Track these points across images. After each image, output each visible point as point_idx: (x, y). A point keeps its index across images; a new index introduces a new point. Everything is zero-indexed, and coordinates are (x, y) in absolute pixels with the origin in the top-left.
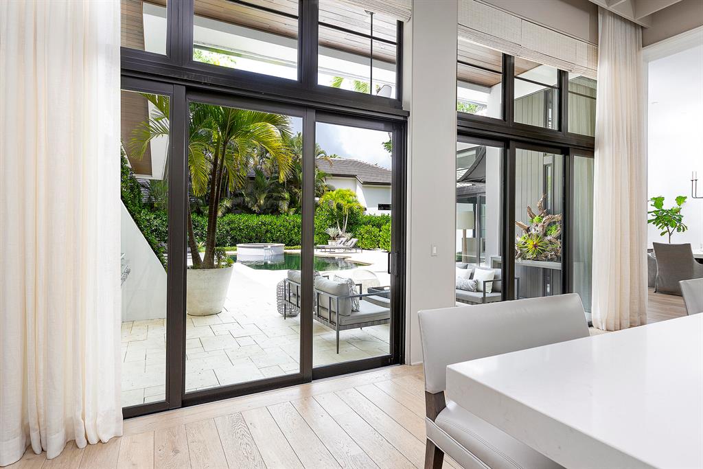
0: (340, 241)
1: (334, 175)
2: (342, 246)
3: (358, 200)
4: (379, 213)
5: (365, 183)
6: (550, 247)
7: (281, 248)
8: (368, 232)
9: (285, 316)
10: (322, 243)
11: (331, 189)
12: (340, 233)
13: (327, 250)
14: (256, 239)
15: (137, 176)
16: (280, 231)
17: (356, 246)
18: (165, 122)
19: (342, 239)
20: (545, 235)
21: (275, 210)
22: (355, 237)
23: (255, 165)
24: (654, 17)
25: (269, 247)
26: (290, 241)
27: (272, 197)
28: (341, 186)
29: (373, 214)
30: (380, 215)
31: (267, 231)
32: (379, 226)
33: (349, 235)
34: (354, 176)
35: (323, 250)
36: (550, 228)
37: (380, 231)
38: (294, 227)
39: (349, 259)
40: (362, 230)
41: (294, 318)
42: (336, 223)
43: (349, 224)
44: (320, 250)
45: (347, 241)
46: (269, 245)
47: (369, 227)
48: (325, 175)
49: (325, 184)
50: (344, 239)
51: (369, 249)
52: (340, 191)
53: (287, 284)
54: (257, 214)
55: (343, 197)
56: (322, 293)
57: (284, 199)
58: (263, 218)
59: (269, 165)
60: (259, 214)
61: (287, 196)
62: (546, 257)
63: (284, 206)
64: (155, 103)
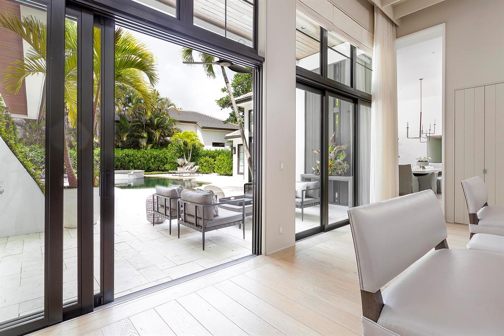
0: (186, 168)
1: (181, 121)
2: (187, 171)
3: (199, 139)
4: (214, 149)
5: (203, 128)
6: (339, 167)
7: (142, 173)
8: (206, 161)
9: (154, 224)
10: (173, 170)
11: (179, 131)
12: (186, 162)
13: (177, 174)
14: (121, 167)
15: (13, 115)
16: (140, 161)
17: (197, 172)
18: (41, 61)
19: (187, 166)
20: (336, 159)
21: (137, 146)
22: (197, 165)
23: (120, 111)
24: (403, 19)
25: (132, 173)
26: (148, 169)
27: (133, 135)
28: (187, 129)
29: (209, 149)
30: (214, 150)
31: (130, 161)
32: (214, 157)
33: (193, 163)
34: (195, 123)
35: (174, 174)
36: (338, 154)
37: (215, 160)
38: (151, 158)
39: (194, 180)
40: (202, 160)
41: (161, 225)
42: (183, 155)
43: (192, 156)
44: (172, 174)
45: (191, 168)
46: (132, 172)
47: (207, 158)
48: (174, 121)
49: (174, 127)
50: (189, 167)
51: (207, 173)
52: (186, 132)
53: (155, 198)
54: (121, 148)
55: (188, 137)
56: (189, 203)
57: (143, 137)
58: (126, 151)
59: (131, 112)
60: (123, 148)
61: (145, 135)
62: (337, 173)
63: (144, 143)
64: (30, 42)
